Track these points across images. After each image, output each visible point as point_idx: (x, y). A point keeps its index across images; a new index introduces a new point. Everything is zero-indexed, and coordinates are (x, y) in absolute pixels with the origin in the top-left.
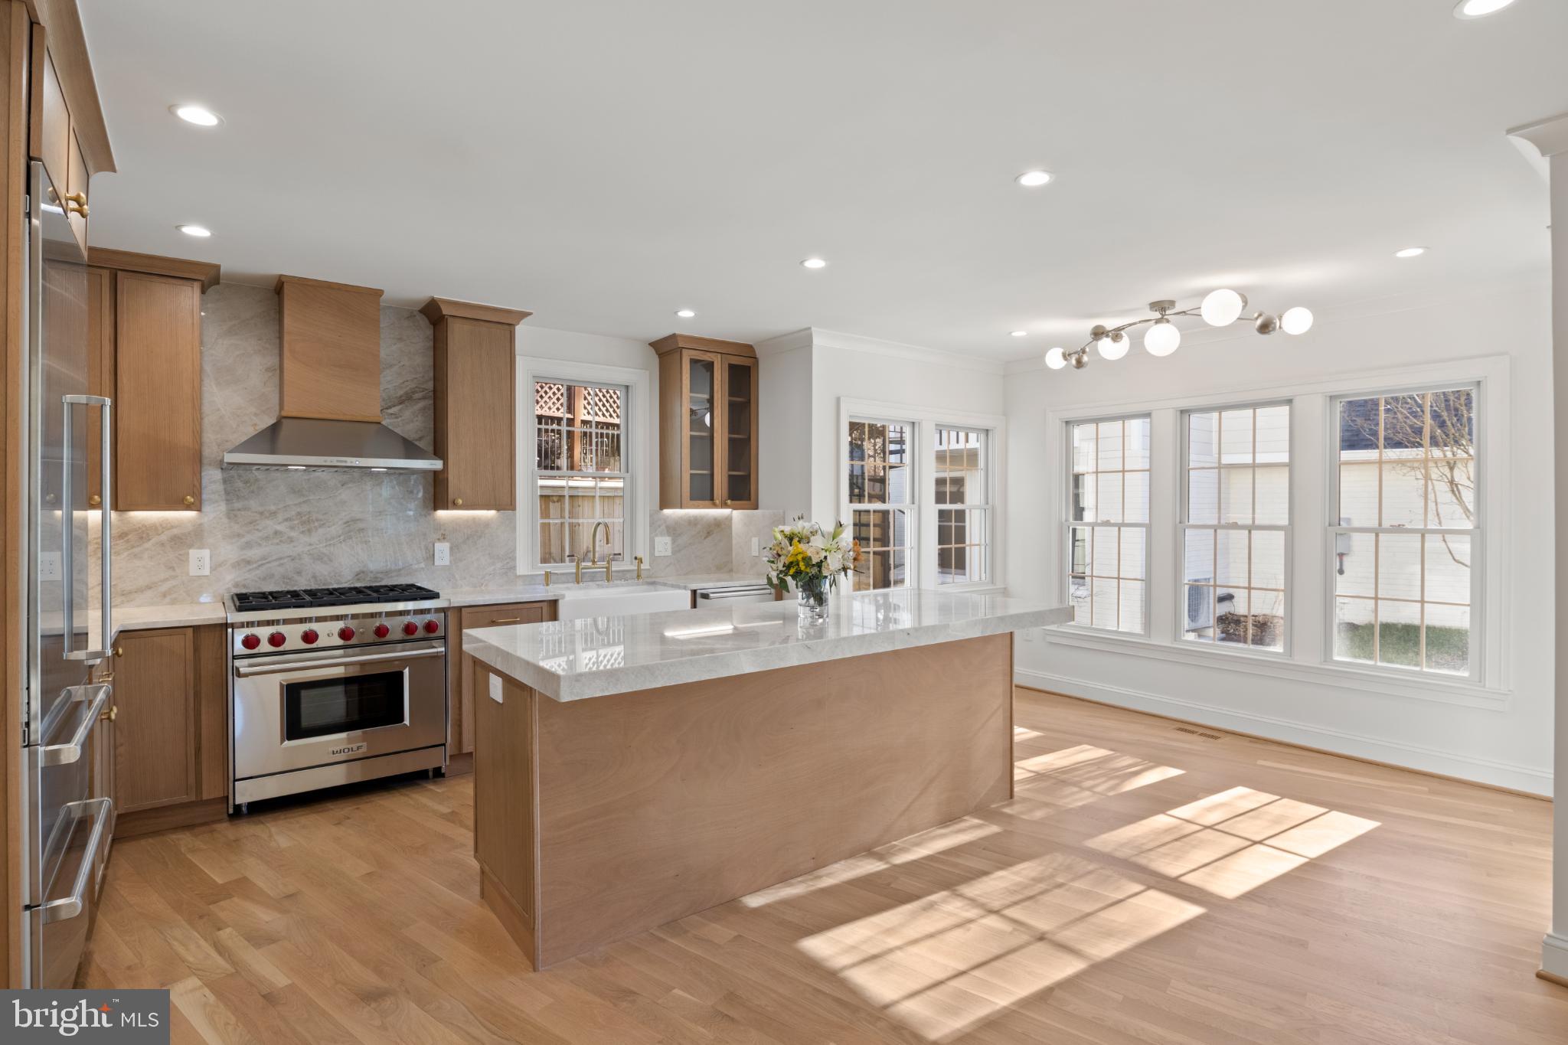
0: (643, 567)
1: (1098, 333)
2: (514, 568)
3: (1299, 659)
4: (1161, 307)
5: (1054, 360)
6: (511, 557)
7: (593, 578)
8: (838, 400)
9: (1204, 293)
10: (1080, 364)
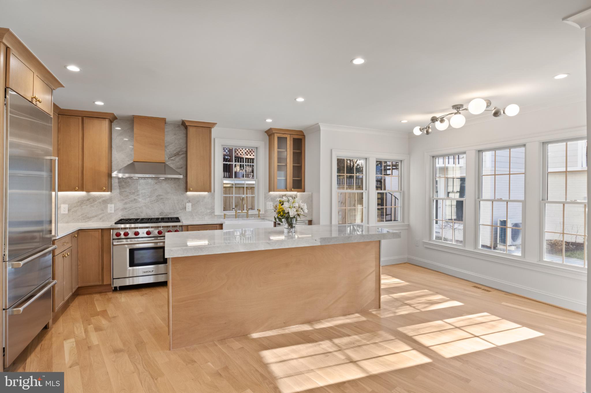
0: (261, 213)
1: (434, 120)
2: (214, 212)
3: (528, 259)
4: (458, 108)
5: (417, 132)
6: (213, 208)
7: (242, 217)
8: (331, 150)
9: (469, 101)
10: (428, 133)
